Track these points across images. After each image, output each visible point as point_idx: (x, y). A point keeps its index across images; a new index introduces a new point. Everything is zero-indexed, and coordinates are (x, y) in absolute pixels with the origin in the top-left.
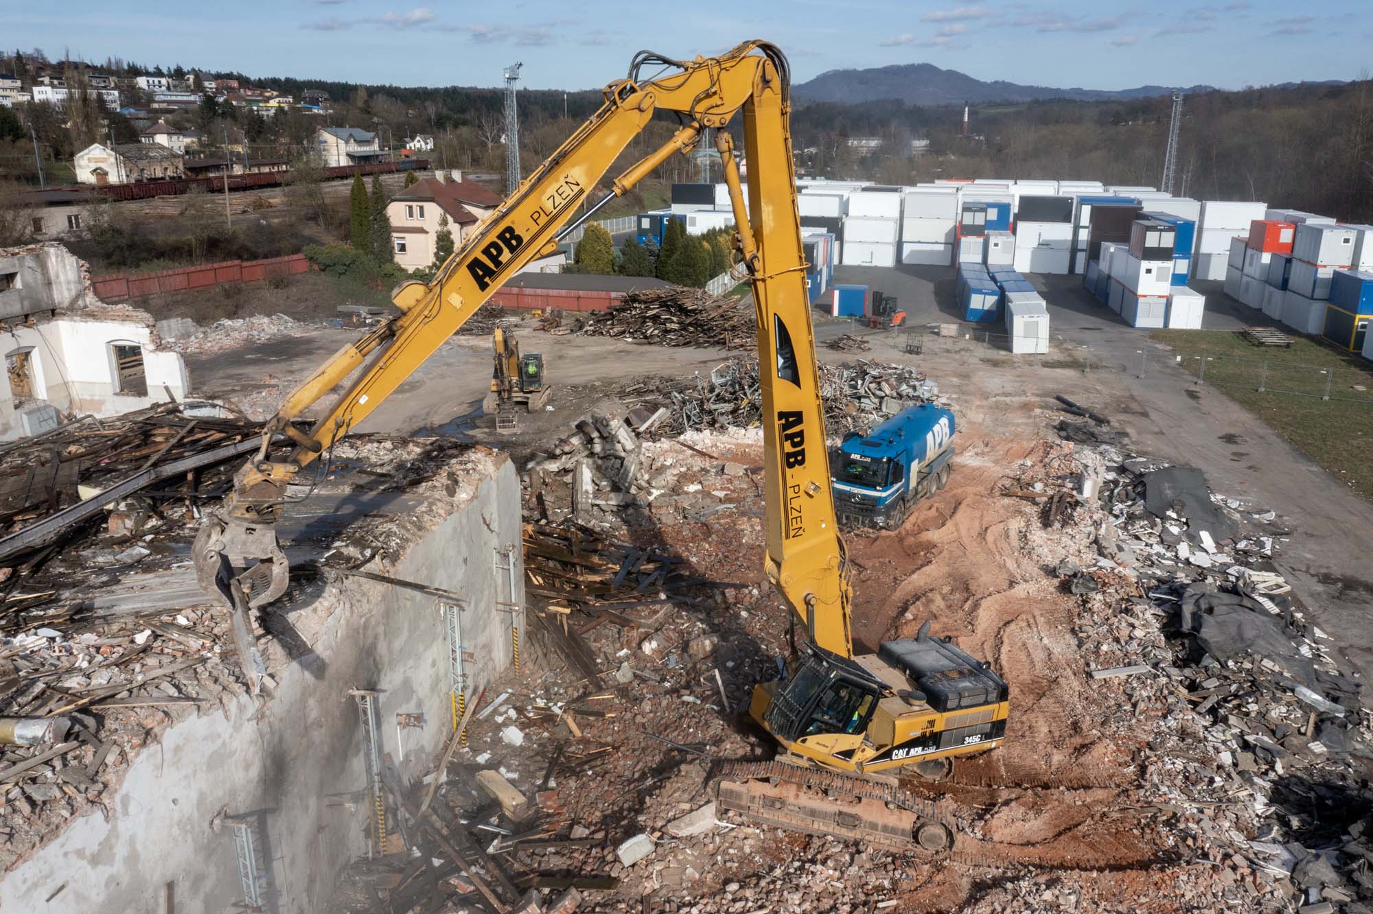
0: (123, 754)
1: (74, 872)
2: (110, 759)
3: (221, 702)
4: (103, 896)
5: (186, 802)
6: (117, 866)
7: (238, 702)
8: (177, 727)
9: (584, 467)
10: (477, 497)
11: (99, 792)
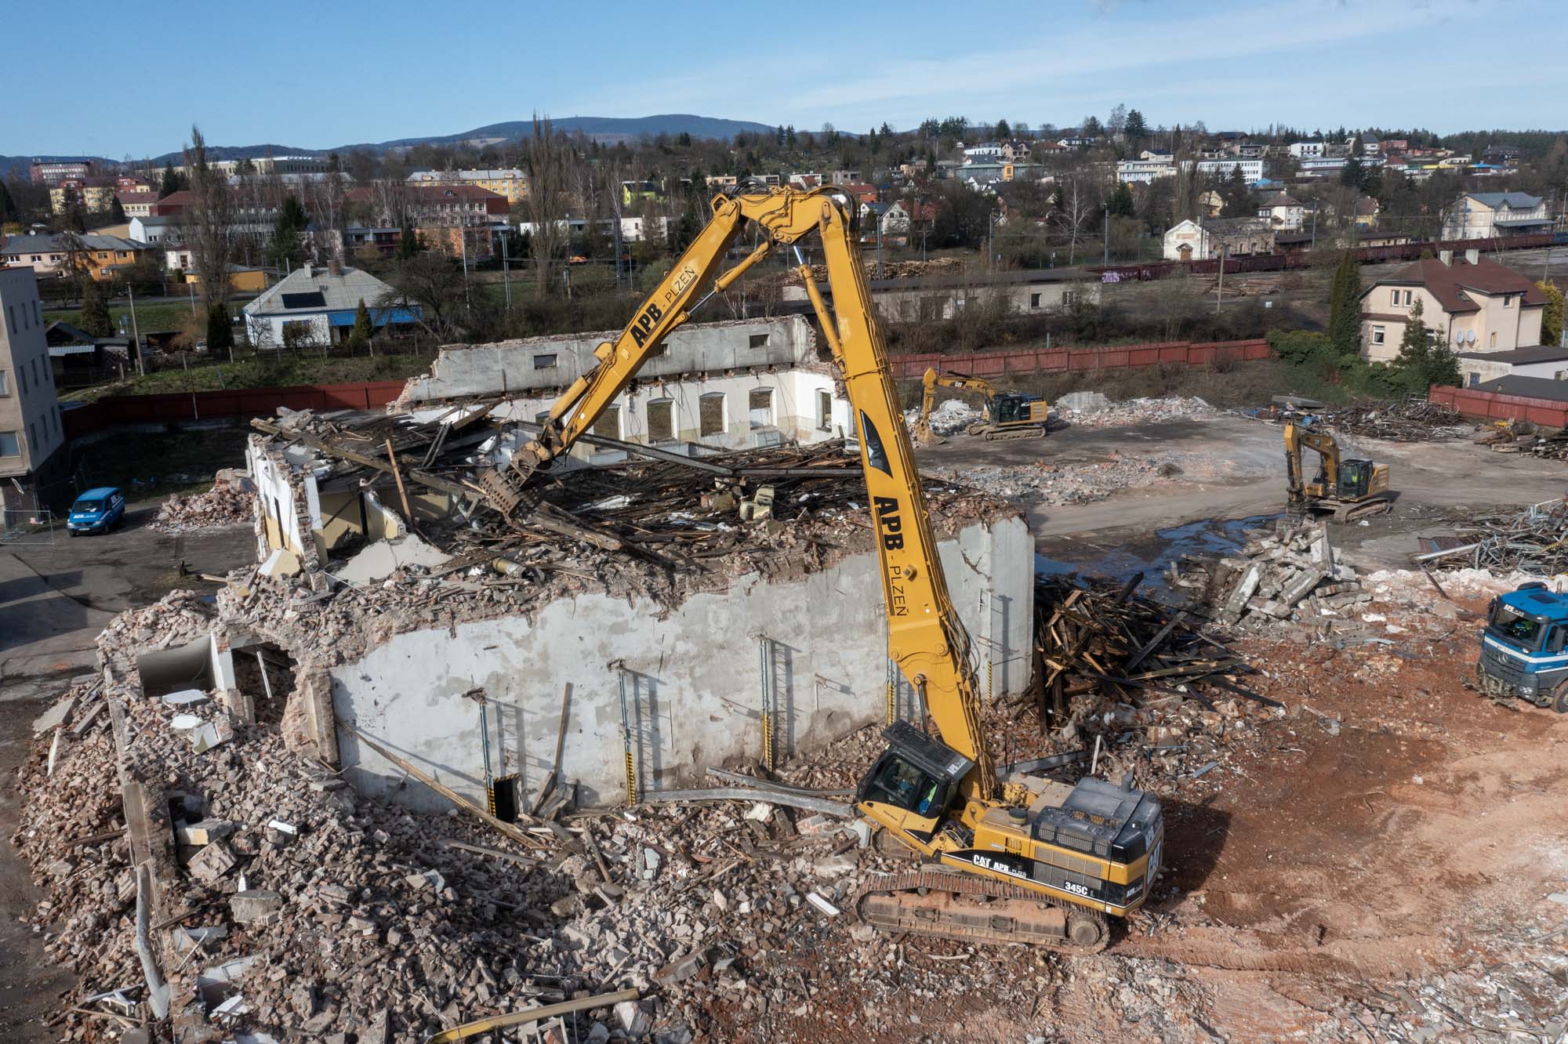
1: (503, 642)
2: (541, 596)
3: (628, 595)
4: (521, 666)
5: (591, 642)
6: (533, 655)
7: (643, 600)
8: (589, 596)
9: (1254, 569)
10: (957, 538)
11: (527, 607)
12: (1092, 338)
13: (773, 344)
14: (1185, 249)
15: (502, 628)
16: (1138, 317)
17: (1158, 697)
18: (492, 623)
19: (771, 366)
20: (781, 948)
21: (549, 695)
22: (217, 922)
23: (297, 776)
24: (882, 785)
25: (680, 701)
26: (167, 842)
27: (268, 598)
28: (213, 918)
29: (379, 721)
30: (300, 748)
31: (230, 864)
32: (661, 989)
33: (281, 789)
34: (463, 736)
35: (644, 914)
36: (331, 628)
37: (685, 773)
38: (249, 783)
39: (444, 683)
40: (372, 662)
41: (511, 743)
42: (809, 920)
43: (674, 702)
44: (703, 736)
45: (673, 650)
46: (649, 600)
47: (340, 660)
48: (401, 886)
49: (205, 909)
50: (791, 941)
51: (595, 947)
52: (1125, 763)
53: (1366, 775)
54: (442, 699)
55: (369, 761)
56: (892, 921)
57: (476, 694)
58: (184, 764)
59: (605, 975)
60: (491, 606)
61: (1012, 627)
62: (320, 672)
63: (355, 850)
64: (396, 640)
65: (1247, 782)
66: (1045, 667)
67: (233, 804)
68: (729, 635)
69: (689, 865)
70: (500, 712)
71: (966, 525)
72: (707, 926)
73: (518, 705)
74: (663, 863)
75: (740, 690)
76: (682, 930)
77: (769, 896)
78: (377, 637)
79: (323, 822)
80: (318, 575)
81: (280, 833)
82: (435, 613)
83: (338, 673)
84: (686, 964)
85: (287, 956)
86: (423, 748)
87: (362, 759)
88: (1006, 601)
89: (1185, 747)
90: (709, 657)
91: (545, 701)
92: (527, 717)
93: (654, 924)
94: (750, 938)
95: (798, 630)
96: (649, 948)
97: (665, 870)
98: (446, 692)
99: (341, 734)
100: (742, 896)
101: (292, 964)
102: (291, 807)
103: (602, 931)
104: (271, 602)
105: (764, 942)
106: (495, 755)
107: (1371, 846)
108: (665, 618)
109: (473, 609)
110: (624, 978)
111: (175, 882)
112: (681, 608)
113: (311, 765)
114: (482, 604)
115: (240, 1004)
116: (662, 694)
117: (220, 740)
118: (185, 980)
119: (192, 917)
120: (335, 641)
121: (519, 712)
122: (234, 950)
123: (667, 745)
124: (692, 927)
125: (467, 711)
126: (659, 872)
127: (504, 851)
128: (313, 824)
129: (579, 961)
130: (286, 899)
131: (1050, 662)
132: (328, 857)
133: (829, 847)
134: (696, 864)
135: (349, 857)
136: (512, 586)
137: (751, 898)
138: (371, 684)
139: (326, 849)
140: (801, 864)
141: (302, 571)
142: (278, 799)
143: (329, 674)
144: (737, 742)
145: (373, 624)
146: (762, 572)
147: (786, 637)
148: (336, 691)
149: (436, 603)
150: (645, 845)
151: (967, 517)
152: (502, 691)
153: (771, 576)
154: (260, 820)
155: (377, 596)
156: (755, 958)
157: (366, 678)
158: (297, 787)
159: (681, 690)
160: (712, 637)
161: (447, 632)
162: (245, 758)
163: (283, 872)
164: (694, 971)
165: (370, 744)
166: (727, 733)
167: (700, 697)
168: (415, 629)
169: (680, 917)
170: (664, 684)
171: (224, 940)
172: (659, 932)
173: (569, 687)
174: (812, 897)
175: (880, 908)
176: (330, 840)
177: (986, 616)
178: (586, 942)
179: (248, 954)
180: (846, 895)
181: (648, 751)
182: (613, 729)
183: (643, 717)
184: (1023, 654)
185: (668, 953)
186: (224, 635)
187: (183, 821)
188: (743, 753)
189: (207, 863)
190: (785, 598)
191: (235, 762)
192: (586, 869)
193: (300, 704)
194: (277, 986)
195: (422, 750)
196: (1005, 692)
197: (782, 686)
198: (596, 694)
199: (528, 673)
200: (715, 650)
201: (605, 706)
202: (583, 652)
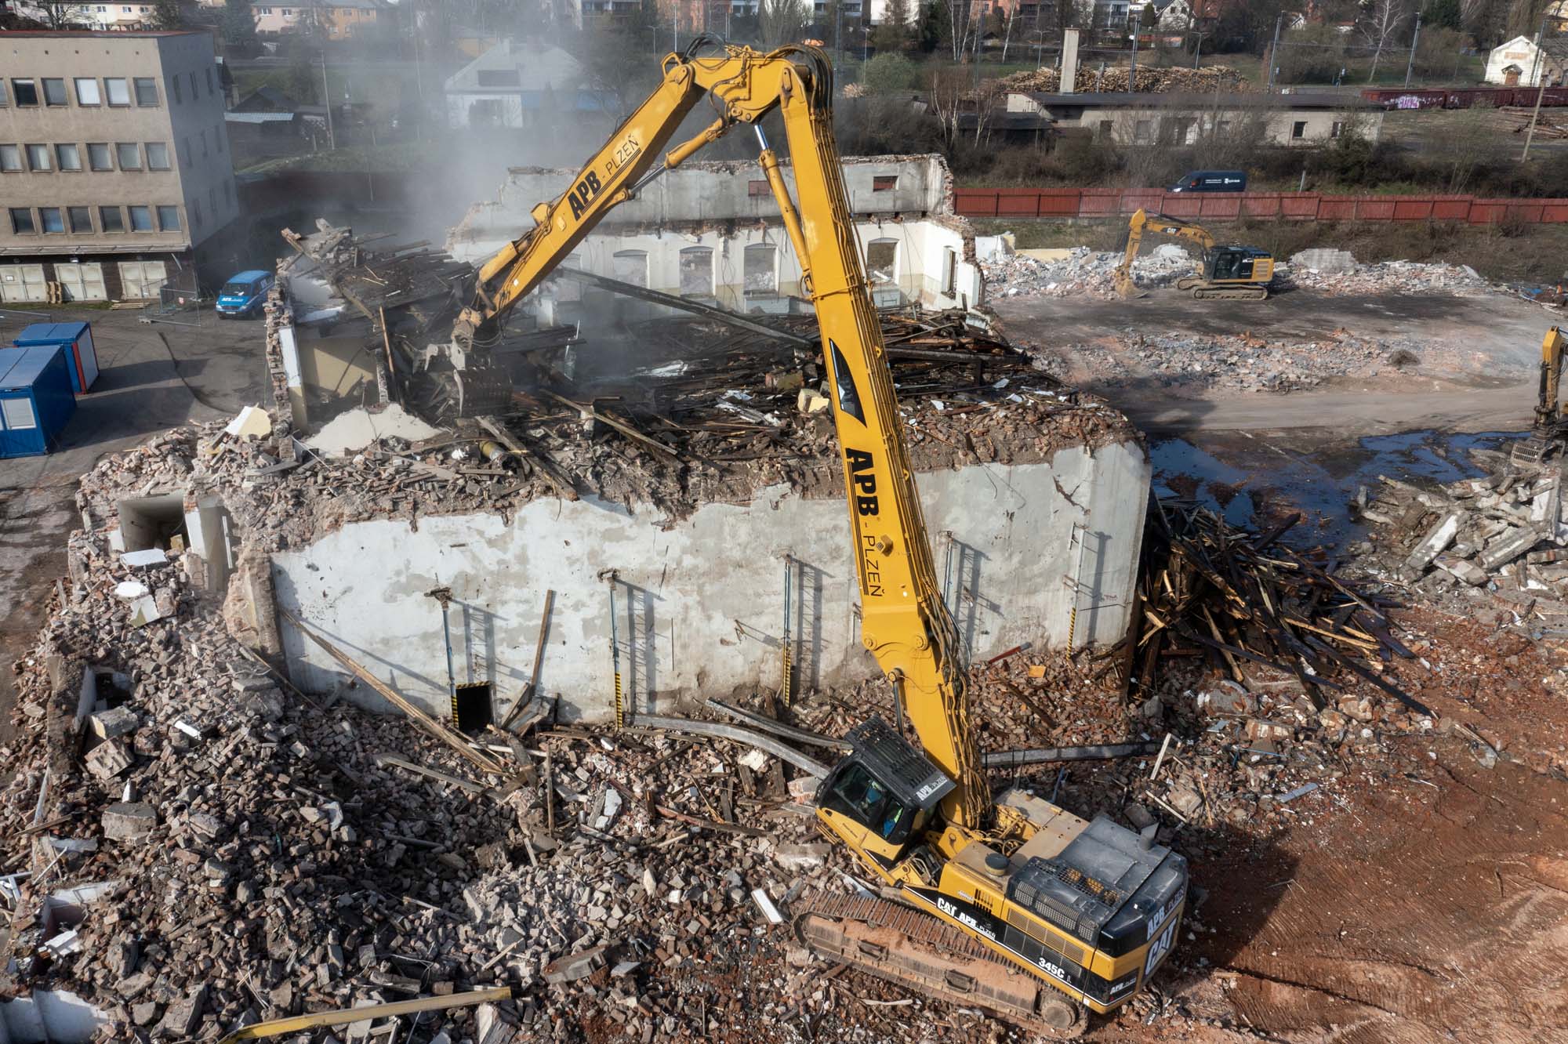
0: (529, 494)
1: (473, 541)
2: (522, 492)
3: (627, 499)
4: (494, 568)
5: (578, 548)
6: (509, 556)
7: (644, 507)
9: (1453, 518)
10: (1050, 462)
11: (504, 505)
12: (1358, 180)
13: (902, 188)
14: (1513, 72)
15: (471, 525)
16: (1420, 158)
17: (1275, 679)
18: (460, 520)
19: (897, 214)
20: (701, 956)
21: (527, 601)
22: (88, 834)
23: (223, 670)
24: (842, 794)
25: (684, 620)
26: (68, 730)
27: (232, 460)
28: (87, 827)
29: (329, 614)
30: (239, 634)
31: (125, 766)
32: (547, 985)
33: (201, 682)
34: (426, 637)
35: (558, 886)
36: (279, 507)
37: (687, 698)
38: (180, 668)
39: (403, 579)
40: (321, 550)
41: (479, 648)
42: (745, 923)
43: (678, 621)
44: (710, 659)
45: (679, 563)
46: (651, 506)
47: (283, 544)
48: (292, 818)
49: (78, 818)
50: (715, 949)
51: (490, 921)
52: (1197, 771)
53: (1511, 832)
54: (401, 596)
55: (314, 656)
56: (834, 948)
57: (442, 595)
58: (118, 638)
59: (487, 959)
60: (460, 499)
61: (1109, 568)
62: (259, 556)
63: (260, 765)
64: (348, 529)
65: (1349, 820)
66: (1145, 619)
67: (157, 689)
68: (748, 552)
69: (646, 820)
70: (466, 615)
71: (1064, 447)
72: (626, 913)
73: (491, 610)
74: (623, 809)
75: (759, 614)
76: (596, 913)
77: (710, 885)
78: (326, 523)
79: (238, 726)
80: (286, 441)
81: (183, 735)
82: (395, 503)
83: (282, 559)
84: (578, 964)
85: (131, 895)
86: (380, 646)
87: (307, 652)
88: (1103, 538)
89: (1284, 757)
90: (723, 575)
91: (522, 608)
92: (497, 623)
93: (567, 900)
94: (668, 937)
95: (835, 553)
96: (550, 930)
97: (624, 818)
98: (407, 589)
99: (284, 624)
100: (677, 881)
101: (131, 905)
102: (205, 706)
103: (500, 904)
104: (234, 465)
105: (682, 946)
106: (460, 661)
107: (1482, 942)
108: (671, 528)
109: (440, 500)
110: (510, 964)
111: (65, 777)
112: (691, 518)
113: (246, 655)
114: (452, 495)
115: (72, 941)
116: (661, 610)
117: (158, 616)
118: (35, 899)
119: (63, 825)
120: (281, 523)
121: (489, 617)
122: (89, 873)
123: (664, 666)
124: (609, 909)
125: (430, 612)
126: (616, 820)
127: (452, 772)
128: (224, 730)
129: (462, 937)
130: (161, 820)
131: (1150, 615)
132: (229, 770)
133: (802, 829)
134: (656, 818)
135: (250, 773)
136: (491, 477)
137: (688, 883)
138: (320, 574)
139: (229, 761)
140: (764, 846)
141: (272, 433)
142: (195, 695)
143: (270, 560)
144: (751, 670)
145: (326, 506)
146: (794, 483)
147: (818, 559)
148: (278, 579)
149: (399, 489)
150: (612, 784)
151: (1066, 437)
152: (471, 593)
153: (805, 489)
154: (168, 717)
155: (338, 474)
156: (667, 964)
157: (313, 567)
158: (219, 683)
159: (686, 608)
160: (728, 553)
161: (407, 524)
162: (183, 639)
163: (175, 783)
164: (587, 972)
165: (314, 637)
166: (740, 659)
167: (709, 618)
168: (369, 518)
169: (599, 896)
170: (664, 600)
171: (91, 854)
172: (569, 911)
173: (551, 595)
174: (759, 895)
175: (821, 931)
176: (236, 751)
177: (1077, 553)
178: (479, 915)
179: (104, 879)
180: (799, 898)
181: (642, 670)
182: (603, 644)
183: (637, 634)
184: (1120, 601)
185: (572, 939)
186: (192, 493)
187: (104, 702)
188: (757, 682)
189: (100, 760)
190: (822, 515)
191: (171, 642)
192: (532, 807)
193: (238, 588)
194: (108, 930)
195: (378, 649)
196: (1091, 642)
197: (809, 612)
198: (583, 605)
199: (503, 576)
200: (730, 569)
201: (593, 619)
202: (568, 558)
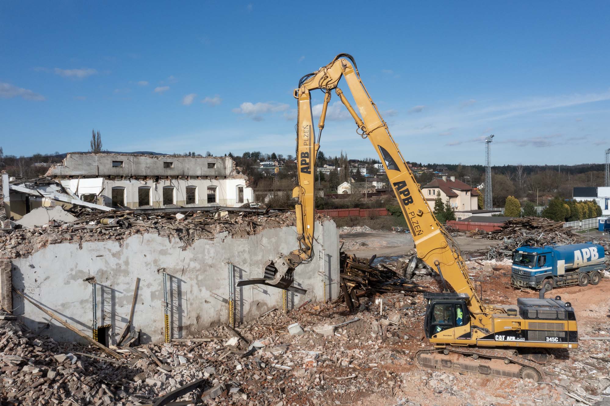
0: (130, 234)
1: (106, 254)
2: (126, 233)
3: (169, 236)
4: (114, 267)
5: (150, 258)
6: (121, 262)
7: (175, 239)
8: (150, 234)
11: (119, 238)
13: (217, 167)
14: (344, 191)
15: (107, 247)
18: (101, 244)
19: (216, 177)
21: (128, 283)
25: (191, 292)
29: (37, 290)
34: (82, 302)
36: (14, 241)
37: (193, 329)
39: (74, 273)
40: (36, 258)
41: (108, 308)
43: (189, 292)
44: (201, 310)
45: (189, 266)
46: (178, 240)
47: (18, 255)
48: (51, 360)
54: (72, 281)
57: (90, 280)
60: (101, 236)
61: (332, 268)
62: (5, 260)
63: (23, 346)
64: (50, 247)
66: (346, 285)
68: (214, 260)
70: (103, 291)
73: (113, 287)
75: (219, 288)
77: (250, 363)
78: (39, 245)
79: (3, 333)
82: (72, 237)
83: (17, 262)
86: (60, 307)
87: (25, 312)
88: (330, 257)
90: (205, 271)
91: (126, 286)
92: (117, 294)
95: (245, 261)
98: (74, 278)
99: (14, 297)
103: (167, 379)
106: (99, 313)
108: (185, 250)
109: (91, 236)
112: (193, 246)
114: (96, 234)
116: (184, 287)
120: (15, 247)
121: (113, 291)
123: (185, 314)
125: (85, 289)
129: (157, 392)
131: (348, 284)
132: (7, 349)
135: (19, 348)
136: (112, 228)
138: (34, 270)
139: (6, 345)
143: (11, 262)
144: (217, 314)
145: (38, 239)
146: (229, 232)
147: (239, 264)
148: (14, 272)
149: (72, 232)
150: (178, 355)
152: (104, 280)
153: (233, 235)
156: (249, 388)
157: (32, 266)
159: (192, 286)
160: (206, 261)
161: (77, 246)
165: (31, 302)
166: (213, 309)
167: (201, 290)
168: (61, 242)
170: (185, 282)
173: (139, 280)
176: (8, 341)
177: (322, 262)
181: (176, 316)
182: (159, 304)
183: (174, 299)
184: (336, 282)
188: (220, 320)
190: (239, 245)
195: (59, 308)
196: (330, 298)
198: (151, 285)
199: (118, 271)
200: (208, 268)
201: (155, 291)
202: (146, 263)
